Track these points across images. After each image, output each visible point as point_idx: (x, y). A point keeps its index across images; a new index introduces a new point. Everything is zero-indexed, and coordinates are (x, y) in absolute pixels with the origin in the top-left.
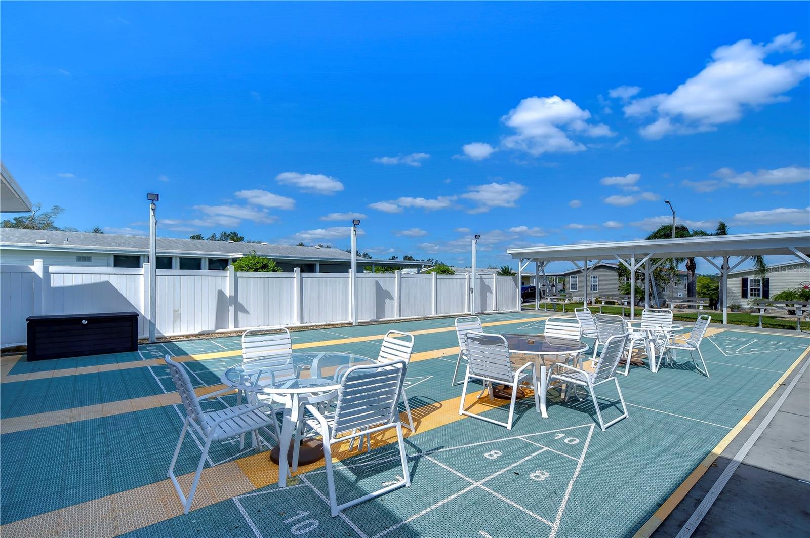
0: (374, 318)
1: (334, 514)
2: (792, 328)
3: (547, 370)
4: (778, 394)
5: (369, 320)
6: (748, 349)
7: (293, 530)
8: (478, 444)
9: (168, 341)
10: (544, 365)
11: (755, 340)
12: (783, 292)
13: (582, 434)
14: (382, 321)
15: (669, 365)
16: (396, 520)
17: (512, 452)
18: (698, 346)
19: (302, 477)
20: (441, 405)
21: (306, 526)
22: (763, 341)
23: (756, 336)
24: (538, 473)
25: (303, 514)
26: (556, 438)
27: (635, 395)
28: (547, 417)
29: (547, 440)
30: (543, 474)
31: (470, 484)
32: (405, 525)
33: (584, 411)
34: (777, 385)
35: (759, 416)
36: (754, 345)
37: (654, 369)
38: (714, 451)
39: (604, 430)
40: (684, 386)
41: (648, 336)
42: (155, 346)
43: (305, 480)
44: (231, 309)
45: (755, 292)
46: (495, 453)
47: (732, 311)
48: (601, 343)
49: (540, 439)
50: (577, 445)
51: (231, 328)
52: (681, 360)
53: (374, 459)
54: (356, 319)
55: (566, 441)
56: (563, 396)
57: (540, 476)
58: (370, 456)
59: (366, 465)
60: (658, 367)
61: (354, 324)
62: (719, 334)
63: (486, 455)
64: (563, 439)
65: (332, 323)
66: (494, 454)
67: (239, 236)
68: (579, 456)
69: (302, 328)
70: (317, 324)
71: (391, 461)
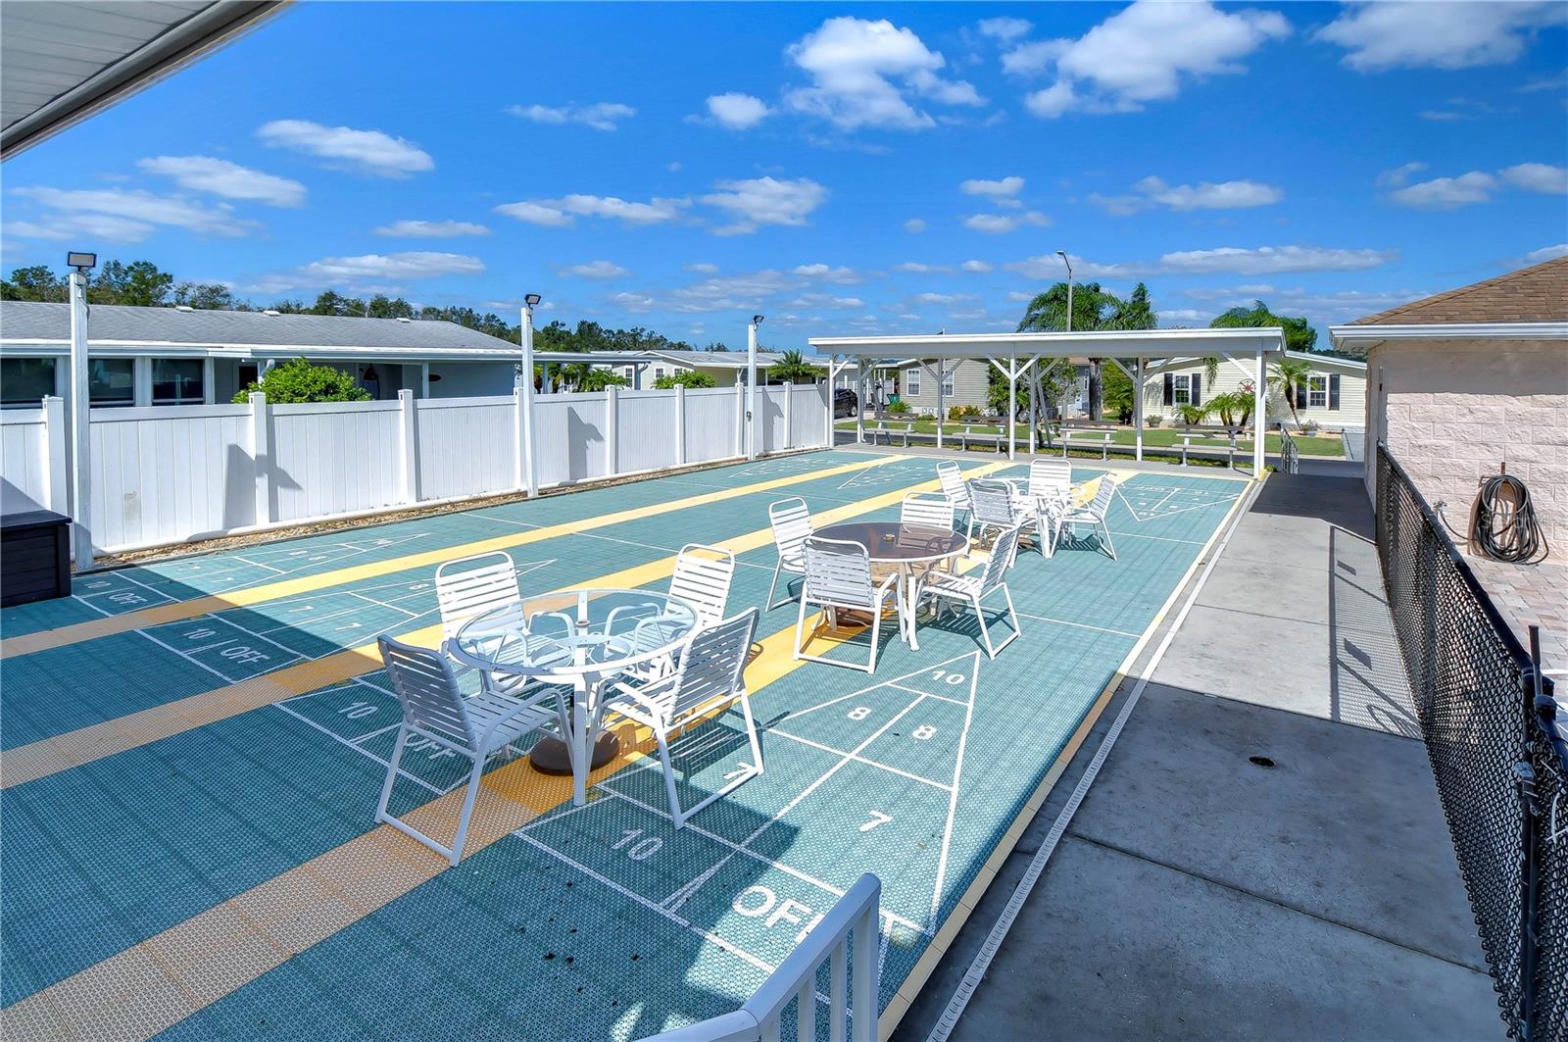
0: (566, 479)
1: (678, 826)
2: (1225, 464)
3: (917, 582)
4: (1195, 579)
5: (556, 484)
6: (1166, 507)
7: (632, 853)
8: (835, 701)
9: (125, 565)
10: (913, 575)
11: (1177, 489)
12: (1218, 398)
13: (966, 668)
14: (585, 484)
15: (1067, 543)
16: (764, 819)
17: (884, 705)
18: (1103, 517)
19: (601, 786)
20: (762, 648)
21: (647, 848)
22: (1185, 491)
23: (1178, 481)
24: (922, 729)
25: (634, 834)
26: (936, 678)
27: (1026, 599)
28: (917, 648)
29: (924, 682)
30: (928, 730)
31: (842, 758)
32: (777, 821)
33: (963, 632)
34: (1195, 565)
35: (1172, 615)
36: (1175, 499)
37: (1047, 553)
38: (1119, 671)
39: (992, 658)
40: (1086, 577)
41: (1040, 507)
42: (106, 580)
43: (607, 789)
44: (262, 484)
45: (1182, 397)
46: (862, 711)
47: (1151, 426)
48: (978, 520)
49: (916, 682)
50: (962, 684)
51: (262, 521)
52: (1081, 536)
53: (696, 744)
54: (535, 483)
55: (948, 680)
56: (933, 611)
57: (926, 732)
58: (688, 742)
59: (688, 755)
60: (1053, 547)
61: (530, 495)
62: (1131, 480)
63: (851, 715)
64: (943, 678)
65: (483, 495)
66: (861, 713)
67: (160, 272)
68: (966, 698)
69: (420, 510)
70: (453, 499)
71: (722, 743)
